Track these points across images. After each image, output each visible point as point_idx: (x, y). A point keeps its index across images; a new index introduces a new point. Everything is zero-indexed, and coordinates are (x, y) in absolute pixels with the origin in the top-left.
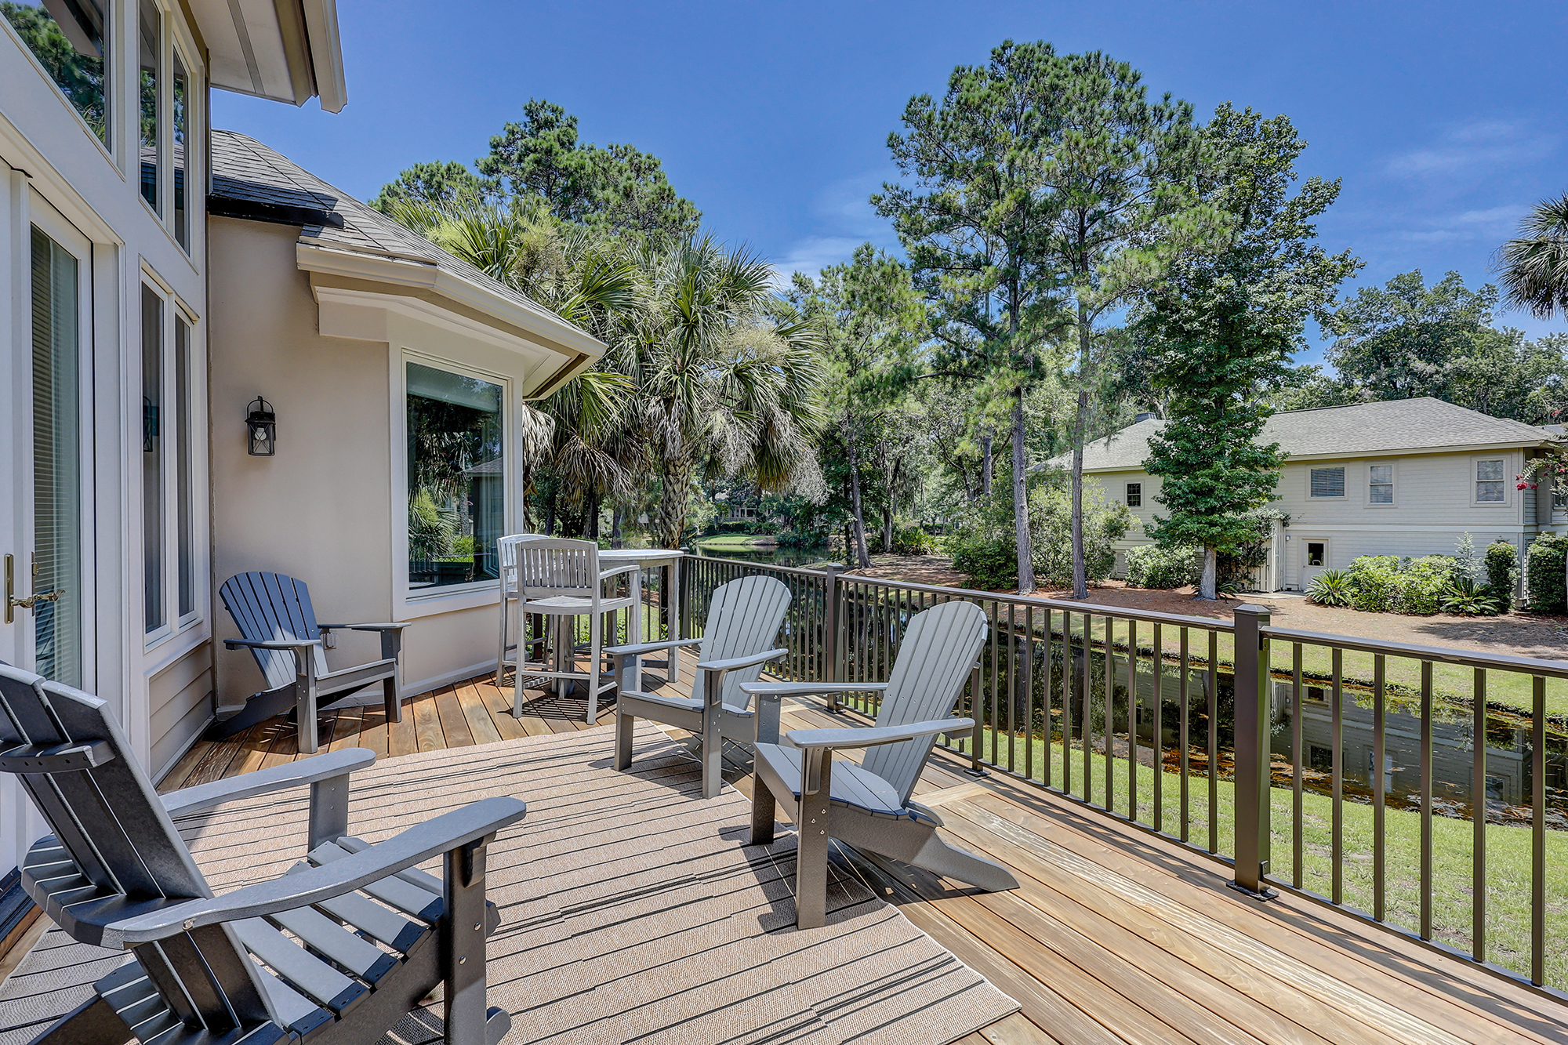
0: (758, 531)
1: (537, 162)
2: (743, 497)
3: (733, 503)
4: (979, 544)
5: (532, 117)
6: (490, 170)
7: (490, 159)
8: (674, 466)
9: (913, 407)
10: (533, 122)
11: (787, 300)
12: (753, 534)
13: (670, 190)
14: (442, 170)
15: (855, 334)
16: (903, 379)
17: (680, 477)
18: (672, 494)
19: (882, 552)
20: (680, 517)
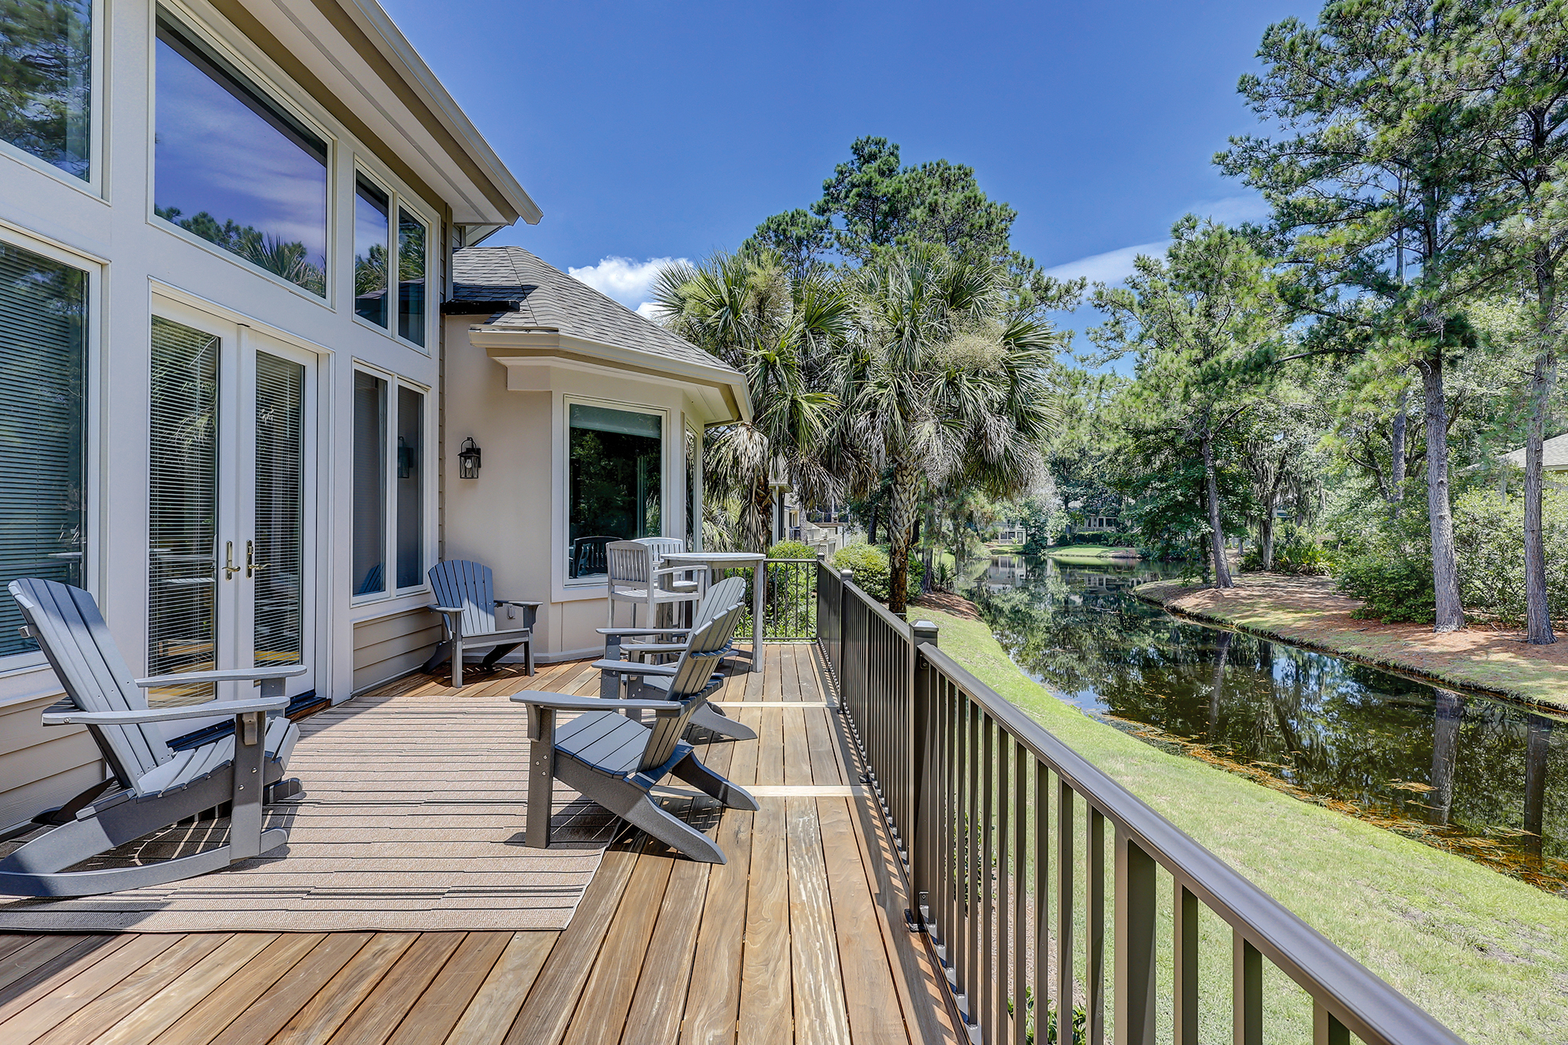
0: (1117, 543)
1: (859, 195)
2: (1099, 505)
3: (1088, 511)
4: (1375, 564)
5: (858, 154)
6: (822, 211)
7: (821, 200)
8: (902, 476)
9: (1290, 393)
10: (859, 159)
11: (1128, 288)
12: (1111, 546)
13: (975, 197)
14: (787, 219)
15: (1206, 316)
16: (1263, 365)
17: (907, 486)
18: (899, 503)
19: (1260, 570)
20: (907, 526)
